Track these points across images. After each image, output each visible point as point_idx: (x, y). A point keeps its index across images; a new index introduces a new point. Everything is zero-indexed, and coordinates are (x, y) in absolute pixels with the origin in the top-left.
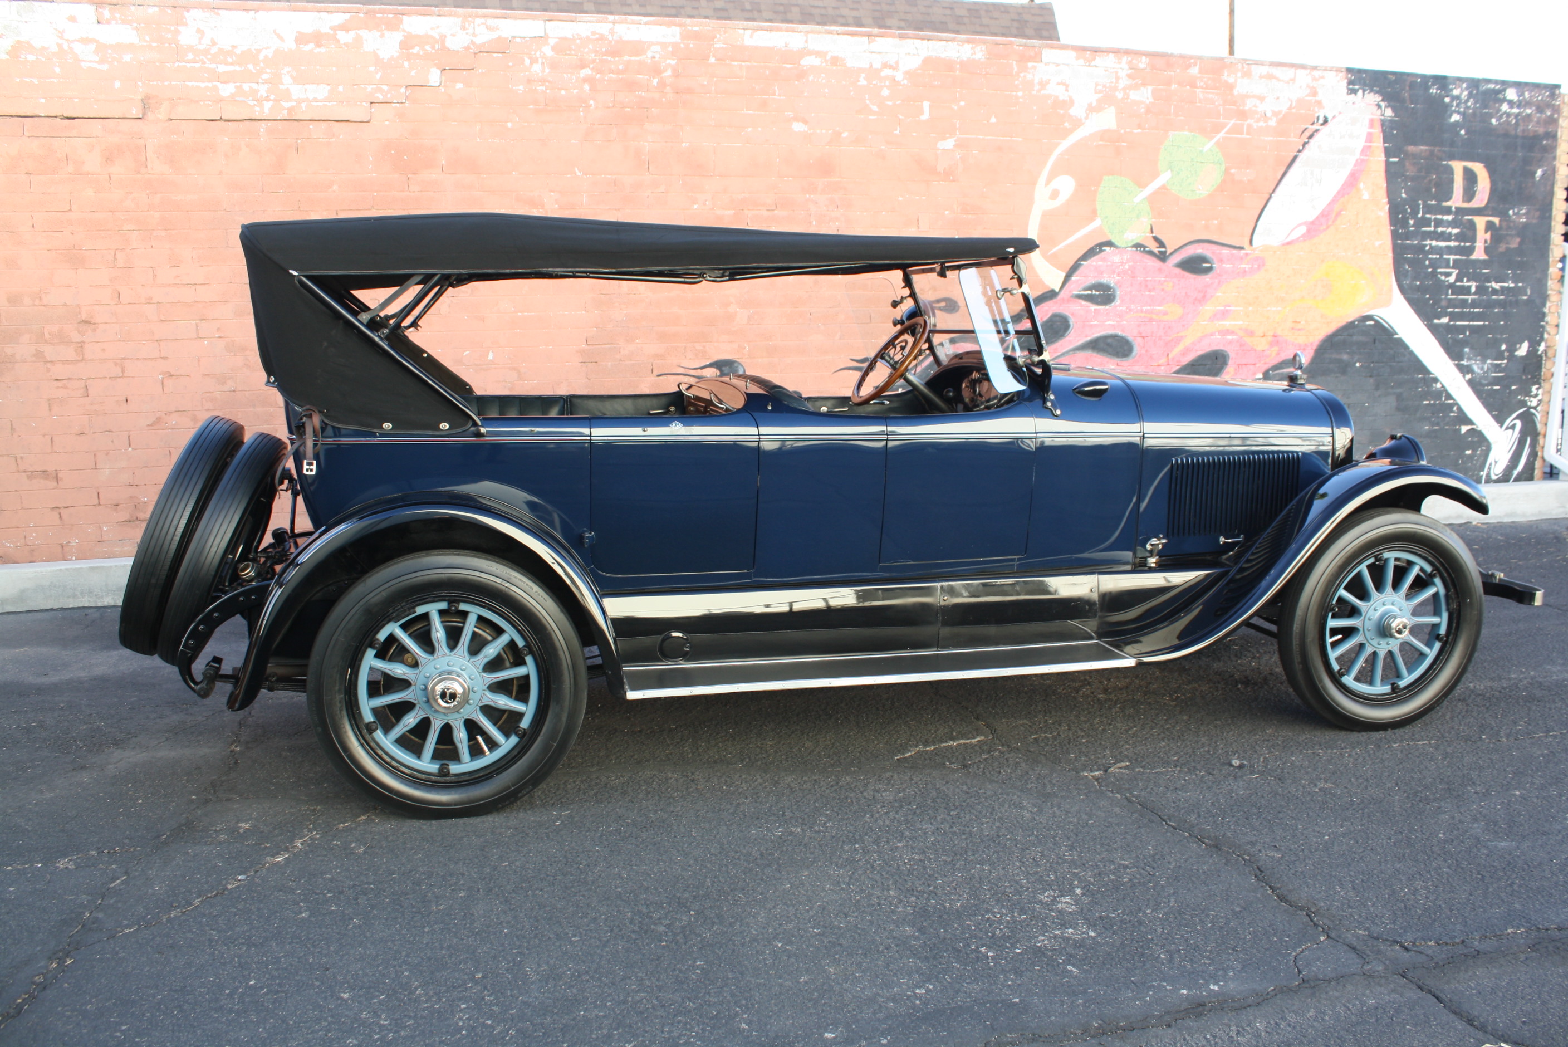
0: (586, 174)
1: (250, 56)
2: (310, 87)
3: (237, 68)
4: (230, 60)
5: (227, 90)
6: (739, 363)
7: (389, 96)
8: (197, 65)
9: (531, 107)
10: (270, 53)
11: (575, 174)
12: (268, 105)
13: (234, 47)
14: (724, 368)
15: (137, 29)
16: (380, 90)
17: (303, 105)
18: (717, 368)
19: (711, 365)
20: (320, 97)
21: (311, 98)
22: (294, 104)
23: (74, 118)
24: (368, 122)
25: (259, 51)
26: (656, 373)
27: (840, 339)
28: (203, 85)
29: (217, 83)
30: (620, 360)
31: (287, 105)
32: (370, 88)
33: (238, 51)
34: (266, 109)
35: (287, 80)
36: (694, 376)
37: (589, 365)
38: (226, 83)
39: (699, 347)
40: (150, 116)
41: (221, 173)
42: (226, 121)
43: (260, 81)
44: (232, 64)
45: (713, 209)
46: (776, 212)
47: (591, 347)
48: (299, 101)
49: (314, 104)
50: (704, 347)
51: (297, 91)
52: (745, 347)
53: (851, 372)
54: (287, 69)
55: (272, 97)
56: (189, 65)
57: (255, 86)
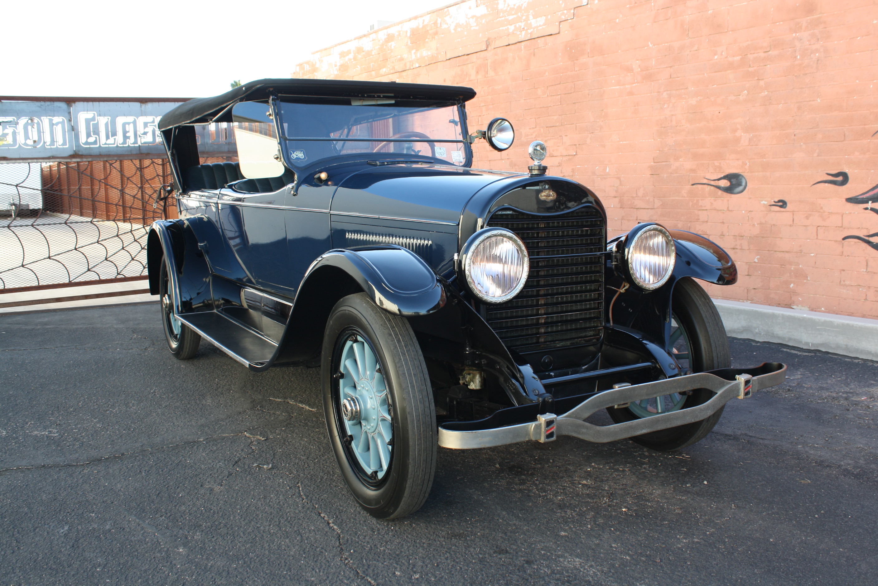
0: (654, 45)
1: (520, 8)
2: (539, 19)
3: (515, 16)
4: (513, 13)
5: (511, 28)
6: (743, 176)
7: (567, 16)
8: (503, 18)
9: (628, 6)
10: (525, 5)
11: (649, 46)
12: (523, 33)
13: (514, 5)
14: (732, 180)
15: (487, 6)
16: (563, 14)
17: (535, 30)
18: (727, 180)
19: (724, 178)
20: (542, 24)
21: (538, 25)
22: (532, 30)
23: (469, 54)
24: (559, 33)
25: (522, 5)
26: (691, 183)
27: (818, 156)
28: (504, 28)
29: (509, 26)
30: (671, 173)
31: (529, 31)
32: (560, 13)
33: (516, 7)
34: (522, 36)
35: (531, 17)
36: (714, 186)
37: (655, 176)
38: (511, 25)
39: (716, 163)
40: (489, 48)
41: (509, 73)
42: (512, 44)
43: (522, 21)
44: (514, 14)
45: (726, 57)
46: (770, 52)
47: (656, 164)
48: (534, 28)
49: (539, 28)
50: (720, 163)
51: (533, 22)
52: (746, 164)
53: (826, 184)
54: (531, 11)
55: (526, 28)
56: (501, 19)
57: (520, 24)
